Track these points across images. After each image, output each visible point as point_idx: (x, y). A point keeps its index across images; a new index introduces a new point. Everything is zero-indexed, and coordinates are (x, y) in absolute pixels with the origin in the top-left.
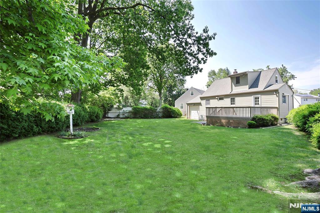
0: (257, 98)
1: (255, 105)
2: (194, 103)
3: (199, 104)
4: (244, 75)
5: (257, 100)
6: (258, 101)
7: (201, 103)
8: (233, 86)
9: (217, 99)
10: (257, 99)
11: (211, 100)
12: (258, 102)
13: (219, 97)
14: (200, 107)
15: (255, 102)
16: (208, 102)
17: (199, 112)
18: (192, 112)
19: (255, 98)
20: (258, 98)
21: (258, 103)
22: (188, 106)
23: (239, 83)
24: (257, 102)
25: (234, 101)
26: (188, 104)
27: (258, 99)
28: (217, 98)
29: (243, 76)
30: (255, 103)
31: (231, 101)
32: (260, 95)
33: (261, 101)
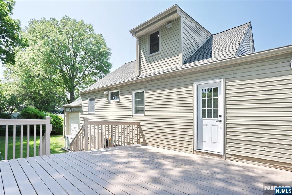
0: (210, 90)
1: (204, 116)
2: (71, 107)
3: (80, 109)
5: (209, 100)
6: (216, 101)
7: (81, 107)
8: (143, 59)
9: (107, 96)
10: (210, 96)
11: (97, 101)
12: (216, 105)
13: (110, 92)
14: (81, 115)
15: (204, 105)
16: (92, 103)
18: (72, 124)
19: (204, 90)
20: (216, 90)
21: (216, 111)
22: (66, 114)
23: (158, 52)
24: (210, 106)
25: (142, 102)
27: (216, 95)
28: (105, 93)
30: (204, 112)
31: (135, 101)
32: (222, 80)
33: (225, 101)
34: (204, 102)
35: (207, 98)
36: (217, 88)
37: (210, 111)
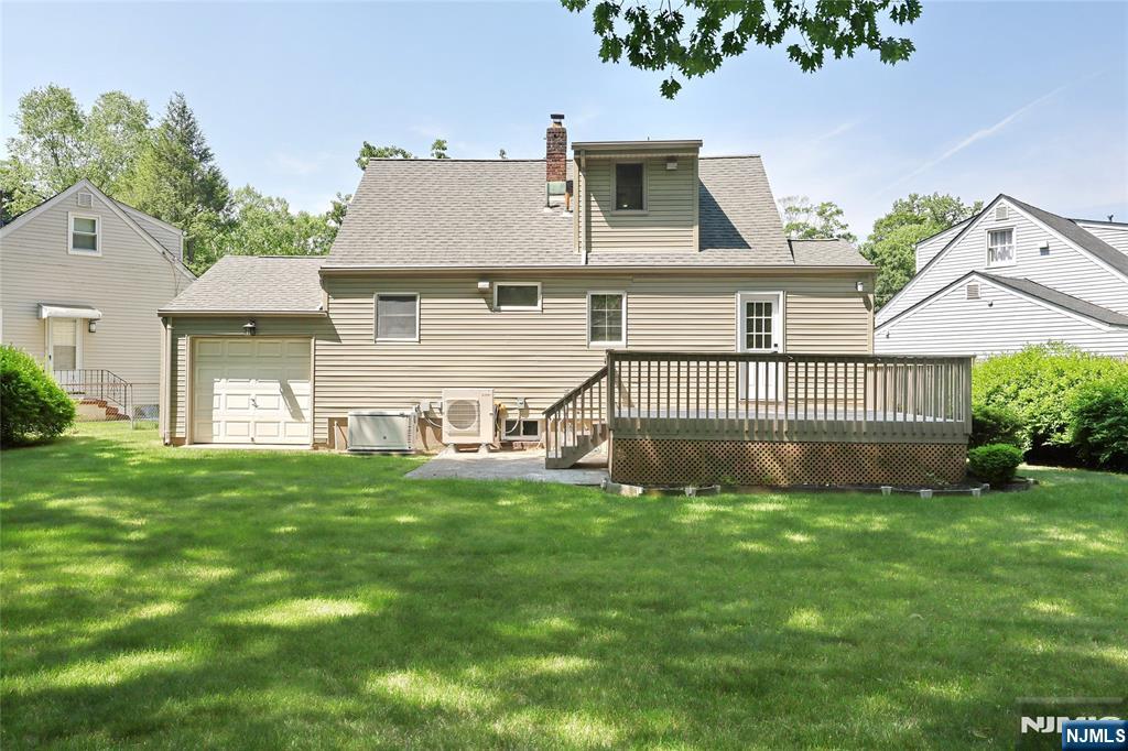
0: (759, 305)
1: (750, 345)
2: (253, 318)
3: (314, 326)
4: (672, 159)
5: (759, 322)
6: (768, 322)
7: (328, 319)
8: (598, 217)
9: (483, 294)
10: (759, 313)
11: (427, 304)
12: (768, 328)
13: (497, 284)
14: (321, 347)
15: (750, 329)
16: (397, 311)
17: (301, 389)
18: (221, 386)
19: (750, 306)
20: (769, 306)
21: (769, 337)
22: (184, 343)
23: (641, 208)
24: (759, 330)
26: (179, 323)
27: (769, 313)
28: (483, 285)
29: (671, 166)
30: (750, 338)
31: (595, 316)
32: (781, 293)
33: (785, 324)
34: (750, 322)
35: (755, 317)
36: (770, 304)
37: (759, 337)
